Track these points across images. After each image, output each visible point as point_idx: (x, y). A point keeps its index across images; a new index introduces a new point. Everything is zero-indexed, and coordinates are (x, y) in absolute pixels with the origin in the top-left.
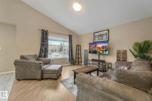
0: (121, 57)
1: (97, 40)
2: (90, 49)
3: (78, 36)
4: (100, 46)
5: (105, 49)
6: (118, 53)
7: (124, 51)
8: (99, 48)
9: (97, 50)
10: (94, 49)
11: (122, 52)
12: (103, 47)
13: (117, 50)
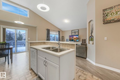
0: (84, 42)
1: (73, 34)
2: (70, 38)
3: (62, 31)
4: (75, 37)
5: (77, 39)
6: (83, 40)
7: (85, 39)
8: (75, 38)
9: (73, 39)
10: (72, 39)
11: (84, 40)
12: (76, 38)
13: (82, 39)
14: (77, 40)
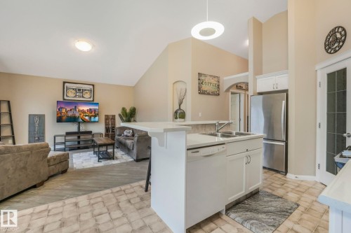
0: (110, 123)
1: (71, 96)
2: (59, 113)
4: (85, 108)
5: (93, 114)
6: (107, 118)
8: (83, 112)
9: (77, 115)
11: (111, 117)
12: (90, 110)
13: (106, 116)
14: (93, 119)
